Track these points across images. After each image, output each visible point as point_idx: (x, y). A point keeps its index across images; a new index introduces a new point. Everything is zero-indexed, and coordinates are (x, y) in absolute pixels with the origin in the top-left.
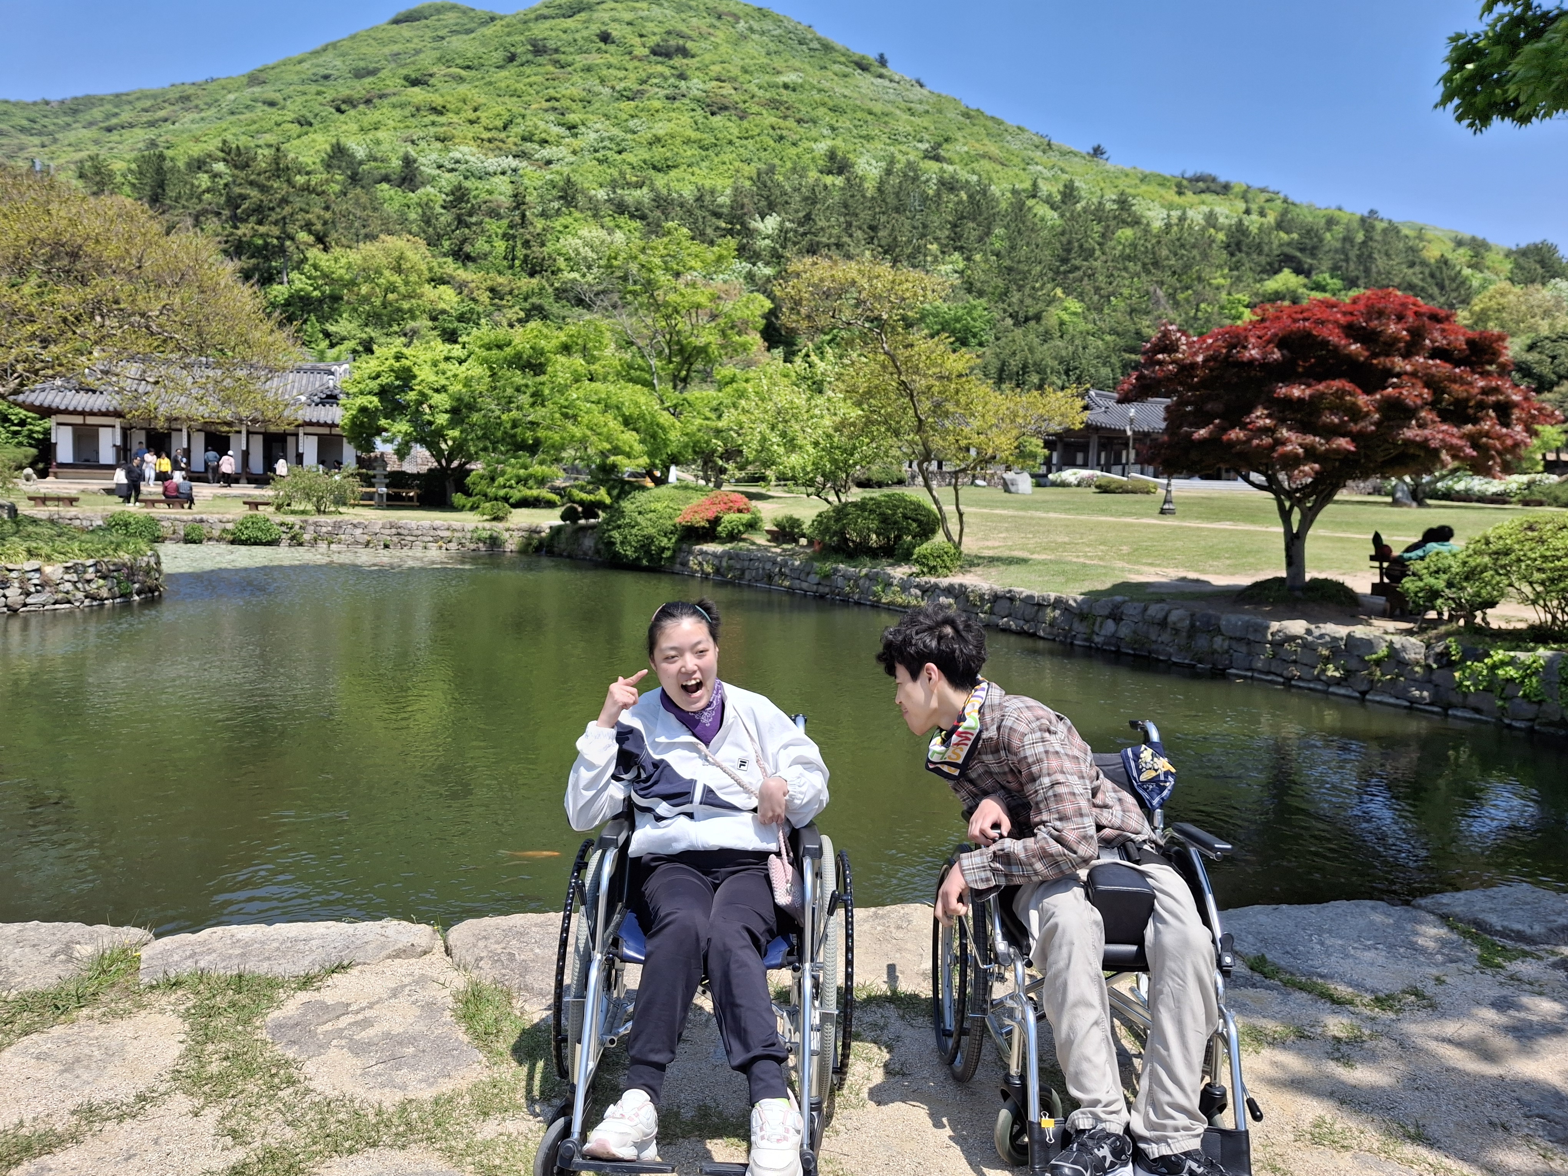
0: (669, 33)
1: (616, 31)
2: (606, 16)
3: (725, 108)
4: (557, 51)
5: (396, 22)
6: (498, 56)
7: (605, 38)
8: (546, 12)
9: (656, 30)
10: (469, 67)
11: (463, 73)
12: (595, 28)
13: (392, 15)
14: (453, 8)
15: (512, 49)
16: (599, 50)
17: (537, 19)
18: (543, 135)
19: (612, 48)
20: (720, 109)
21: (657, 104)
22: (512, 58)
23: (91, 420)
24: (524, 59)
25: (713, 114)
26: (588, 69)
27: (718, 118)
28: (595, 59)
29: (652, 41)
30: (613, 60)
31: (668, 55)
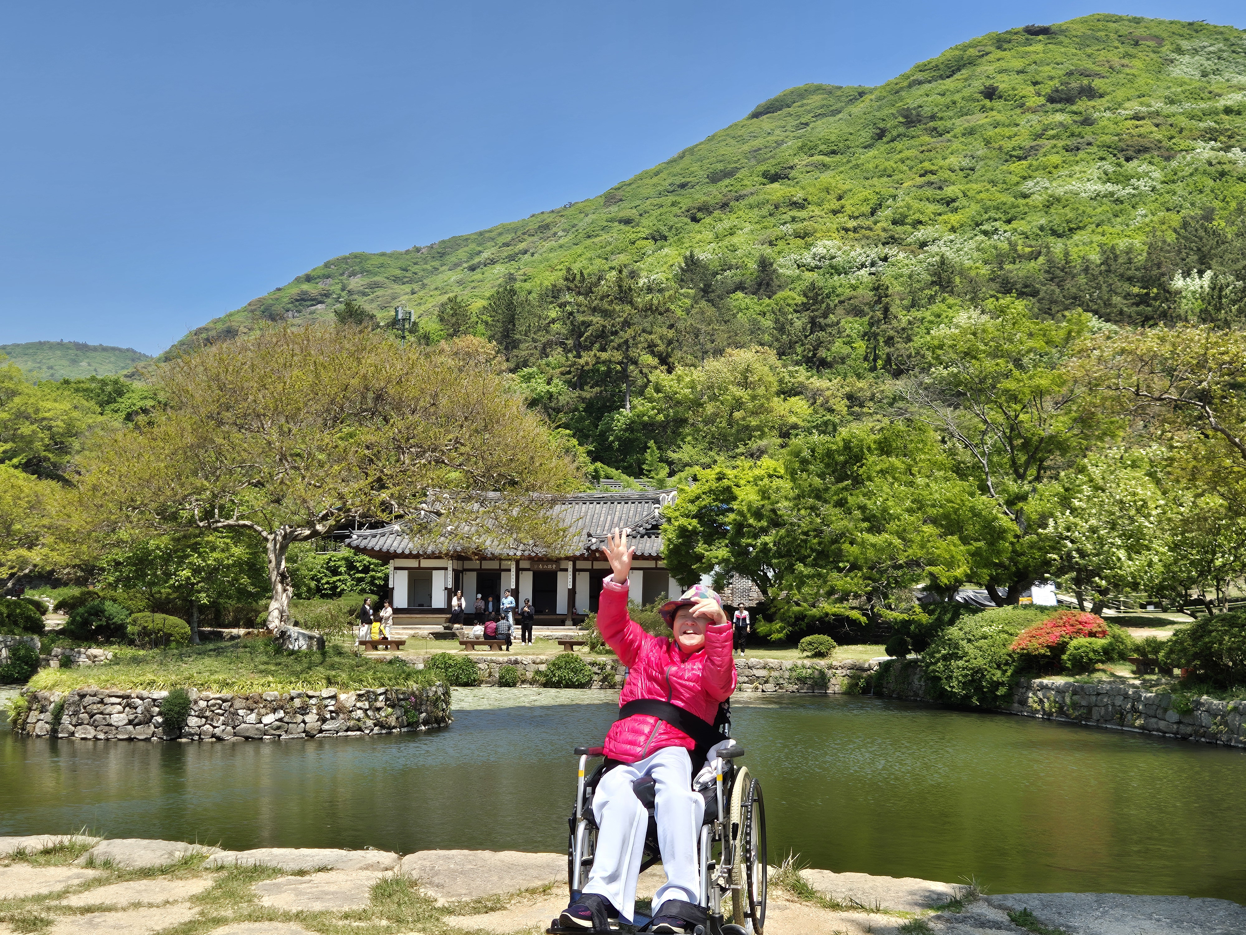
0: (1070, 74)
1: (1003, 83)
2: (990, 69)
3: (1146, 150)
4: (933, 118)
5: (756, 115)
6: (866, 135)
7: (990, 93)
8: (919, 76)
9: (1053, 73)
10: (834, 152)
11: (827, 159)
12: (978, 85)
13: (752, 109)
14: (818, 89)
15: (881, 125)
16: (983, 109)
17: (910, 86)
18: (917, 216)
19: (998, 104)
20: (1139, 151)
21: (1055, 159)
22: (881, 135)
23: (425, 563)
24: (895, 133)
25: (1128, 159)
26: (970, 132)
27: (1135, 163)
28: (979, 119)
29: (1047, 88)
30: (999, 117)
31: (1070, 100)
